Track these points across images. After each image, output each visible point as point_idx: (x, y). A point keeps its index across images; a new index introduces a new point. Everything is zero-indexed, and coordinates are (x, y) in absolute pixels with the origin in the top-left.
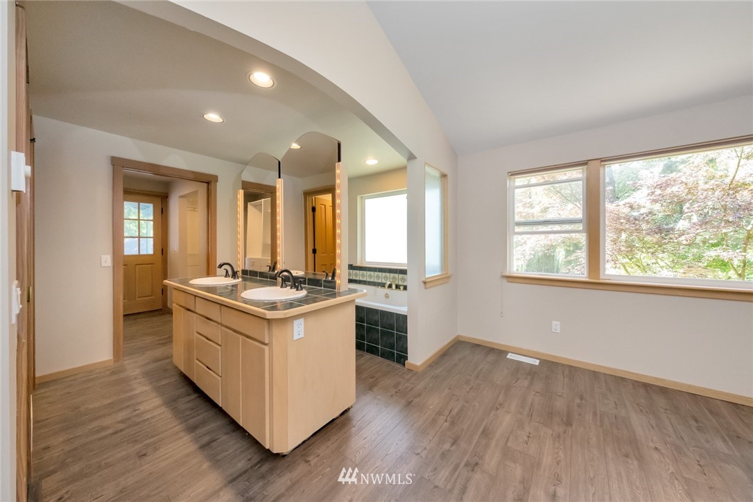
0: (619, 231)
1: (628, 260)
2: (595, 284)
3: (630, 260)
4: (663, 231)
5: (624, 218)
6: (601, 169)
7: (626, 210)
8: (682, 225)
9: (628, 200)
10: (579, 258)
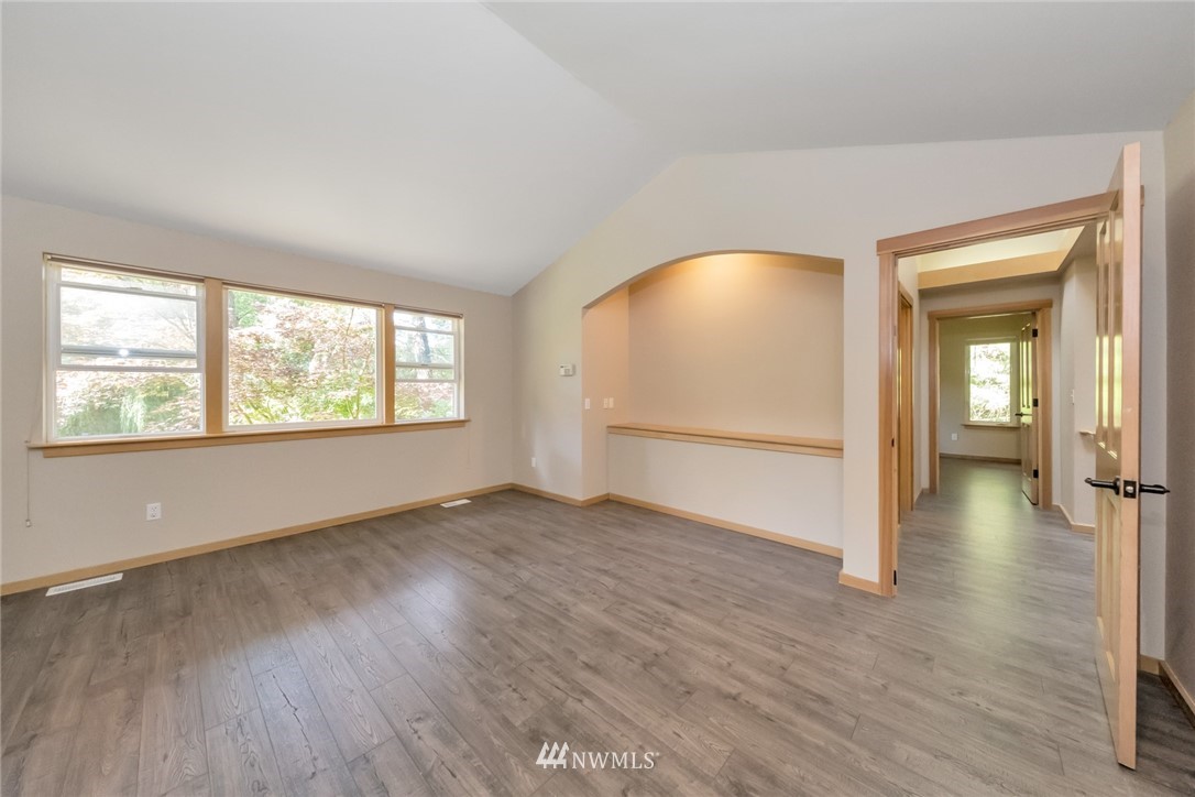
0: (242, 370)
1: (252, 410)
2: (217, 438)
3: (256, 409)
4: (292, 373)
5: (250, 354)
6: (224, 291)
7: (251, 342)
8: (312, 366)
9: (252, 329)
10: (180, 409)
